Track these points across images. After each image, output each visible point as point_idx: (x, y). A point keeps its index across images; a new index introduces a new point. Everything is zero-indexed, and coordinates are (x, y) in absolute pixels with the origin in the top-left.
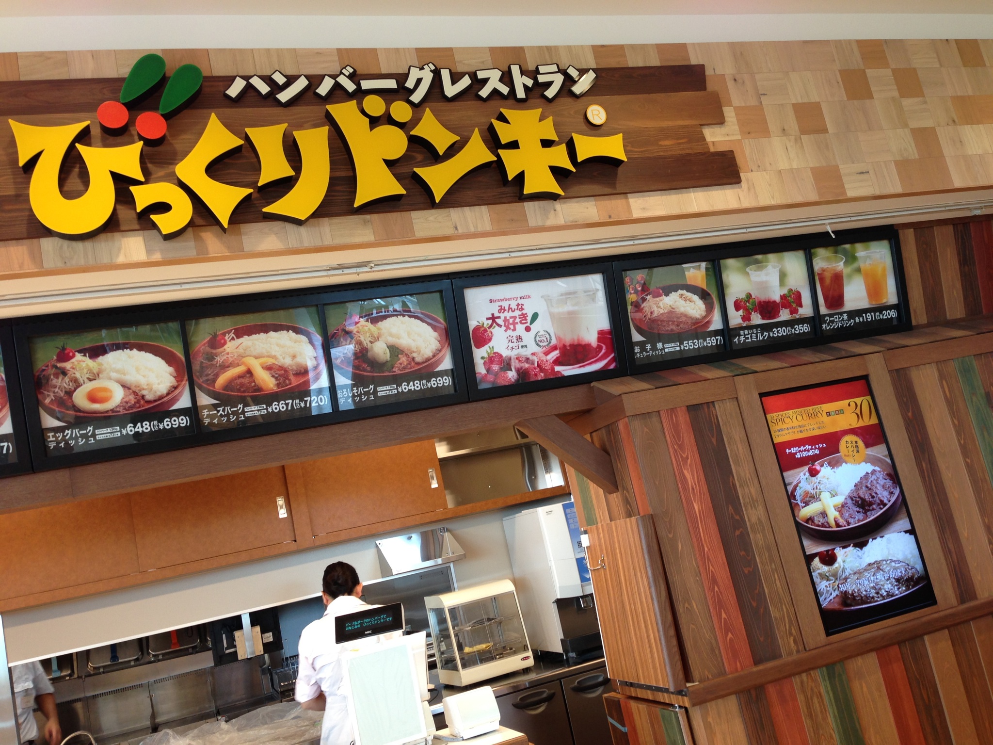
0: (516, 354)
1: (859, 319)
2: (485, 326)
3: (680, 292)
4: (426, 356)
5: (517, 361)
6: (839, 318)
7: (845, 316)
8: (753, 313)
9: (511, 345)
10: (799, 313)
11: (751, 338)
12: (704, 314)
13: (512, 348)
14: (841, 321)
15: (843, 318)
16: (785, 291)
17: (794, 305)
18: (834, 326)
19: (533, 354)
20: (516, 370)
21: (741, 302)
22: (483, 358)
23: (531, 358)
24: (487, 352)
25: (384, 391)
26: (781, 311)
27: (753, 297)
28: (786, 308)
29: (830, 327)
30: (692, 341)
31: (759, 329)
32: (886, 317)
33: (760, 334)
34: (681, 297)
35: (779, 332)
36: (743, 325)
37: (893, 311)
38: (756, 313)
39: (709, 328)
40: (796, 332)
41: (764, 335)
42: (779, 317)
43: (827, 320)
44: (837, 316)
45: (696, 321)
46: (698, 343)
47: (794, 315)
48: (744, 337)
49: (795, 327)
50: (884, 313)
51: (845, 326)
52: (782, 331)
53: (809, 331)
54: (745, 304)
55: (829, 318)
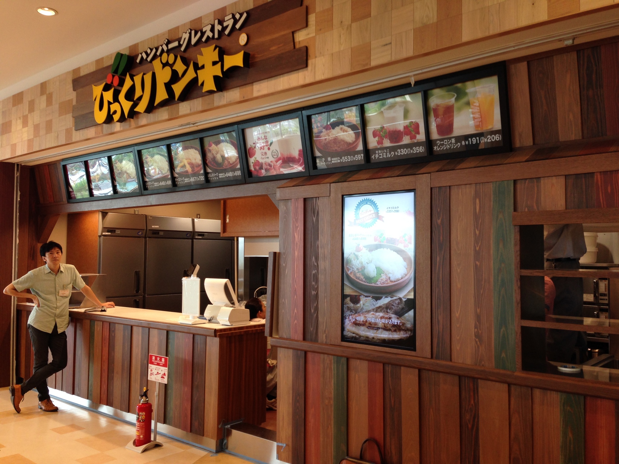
0: (265, 161)
1: (465, 142)
2: (253, 147)
3: (341, 126)
4: (233, 161)
5: (265, 165)
6: (448, 142)
7: (453, 141)
8: (385, 139)
9: (263, 157)
10: (417, 138)
12: (354, 139)
13: (263, 158)
14: (450, 144)
15: (451, 142)
16: (407, 122)
17: (413, 133)
18: (444, 148)
19: (271, 162)
20: (265, 170)
21: (377, 131)
22: (252, 163)
23: (270, 164)
24: (254, 160)
25: (221, 176)
26: (404, 138)
27: (385, 128)
28: (407, 135)
29: (440, 149)
30: (347, 157)
31: (388, 150)
32: (490, 141)
33: (389, 153)
34: (341, 130)
35: (402, 152)
36: (378, 147)
37: (498, 135)
38: (386, 139)
39: (357, 149)
40: (414, 152)
41: (391, 154)
42: (402, 141)
43: (438, 143)
44: (447, 140)
45: (349, 144)
46: (350, 158)
47: (413, 140)
48: (379, 155)
49: (413, 148)
50: (489, 137)
51: (452, 148)
52: (403, 151)
53: (424, 151)
54: (380, 133)
55: (439, 142)
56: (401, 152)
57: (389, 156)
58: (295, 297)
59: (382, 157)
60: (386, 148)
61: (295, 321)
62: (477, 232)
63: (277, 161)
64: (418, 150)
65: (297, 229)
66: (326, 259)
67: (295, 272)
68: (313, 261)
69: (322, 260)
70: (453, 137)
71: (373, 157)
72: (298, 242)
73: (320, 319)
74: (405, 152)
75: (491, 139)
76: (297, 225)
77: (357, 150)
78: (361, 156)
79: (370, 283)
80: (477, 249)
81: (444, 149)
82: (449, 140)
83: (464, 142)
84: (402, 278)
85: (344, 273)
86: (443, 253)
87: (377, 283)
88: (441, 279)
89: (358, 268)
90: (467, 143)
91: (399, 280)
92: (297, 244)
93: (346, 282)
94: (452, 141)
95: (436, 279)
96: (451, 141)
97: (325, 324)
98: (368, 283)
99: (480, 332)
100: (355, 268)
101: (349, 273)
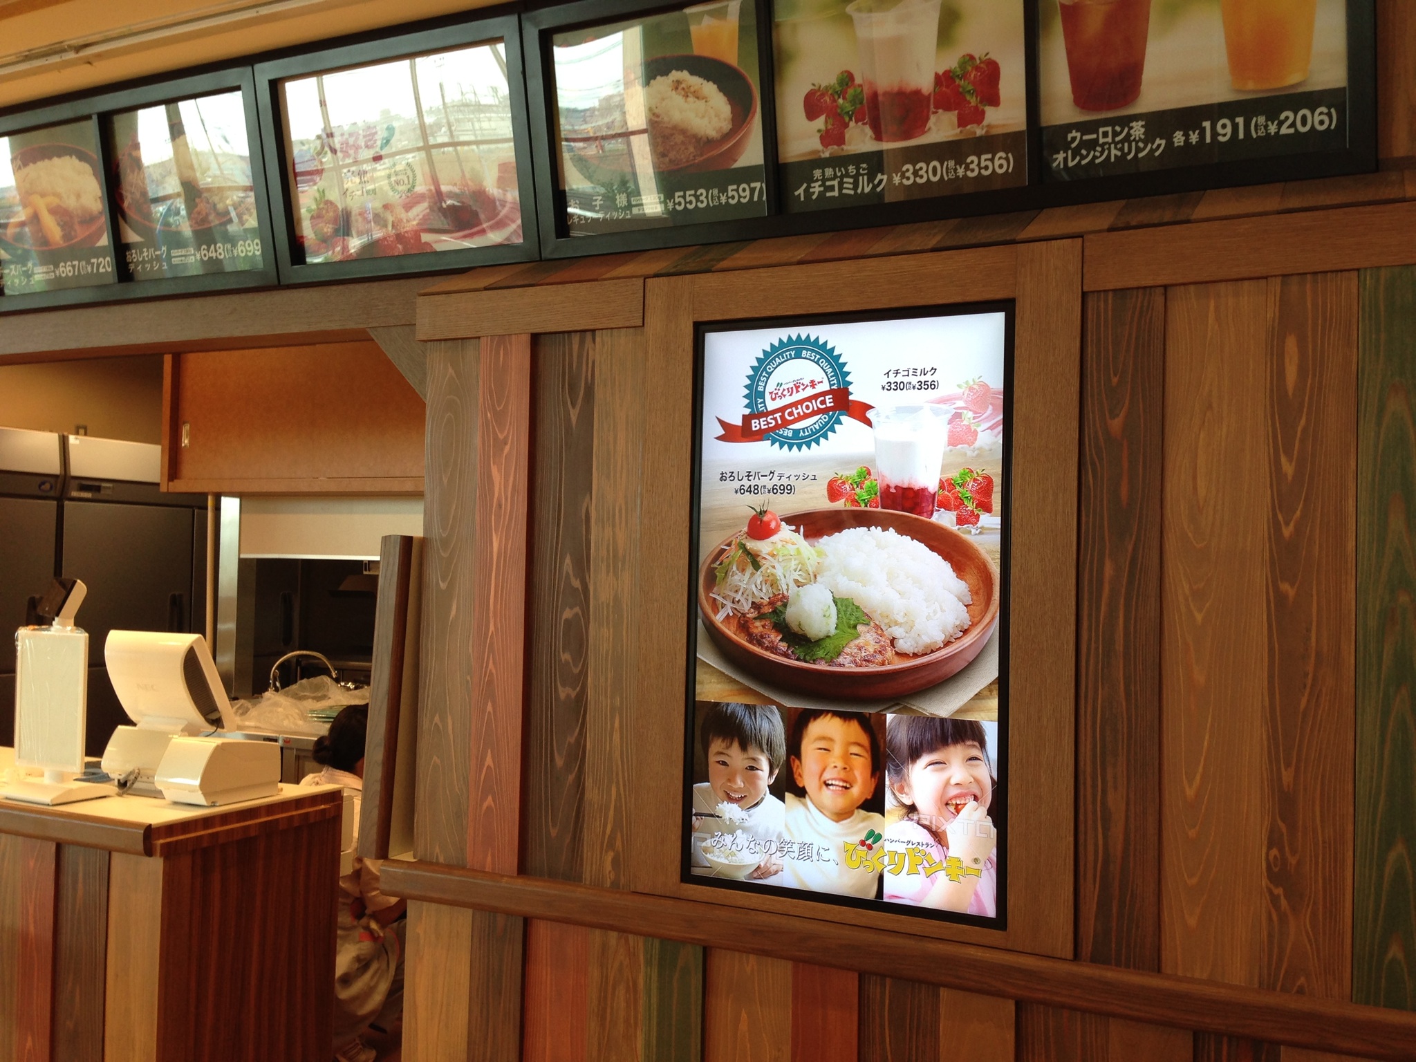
0: (358, 204)
1: (1186, 135)
3: (675, 75)
6: (1115, 134)
7: (1138, 129)
8: (852, 124)
10: (985, 123)
11: (841, 188)
12: (726, 126)
13: (353, 195)
14: (1122, 142)
15: (1129, 135)
16: (951, 61)
17: (973, 101)
18: (1095, 157)
19: (386, 206)
21: (823, 95)
22: (310, 209)
23: (382, 215)
24: (316, 199)
25: (181, 257)
26: (933, 119)
27: (858, 80)
28: (948, 108)
29: (1080, 162)
30: (692, 192)
31: (864, 166)
32: (1292, 131)
33: (866, 177)
34: (677, 88)
35: (921, 173)
36: (823, 156)
37: (1324, 110)
38: (860, 123)
39: (736, 161)
40: (970, 174)
41: (876, 182)
42: (924, 132)
43: (1074, 139)
44: (1109, 129)
45: (707, 143)
46: (707, 197)
47: (969, 127)
48: (823, 185)
49: (969, 160)
50: (1287, 118)
51: (1129, 157)
52: (927, 172)
53: (1010, 170)
54: (835, 101)
55: (1078, 135)
56: (916, 173)
57: (867, 190)
58: (489, 708)
59: (836, 193)
60: (858, 159)
61: (483, 799)
62: (1288, 468)
63: (408, 207)
64: (986, 168)
65: (502, 450)
66: (623, 565)
67: (491, 614)
68: (567, 573)
69: (604, 568)
70: (1136, 118)
71: (801, 191)
72: (506, 498)
73: (592, 794)
74: (935, 174)
75: (1293, 125)
76: (501, 437)
77: (737, 165)
78: (752, 190)
79: (808, 658)
80: (1287, 532)
81: (1097, 161)
82: (1118, 129)
83: (1182, 133)
84: (947, 643)
85: (700, 621)
86: (1130, 548)
87: (841, 660)
88: (1119, 646)
89: (757, 601)
90: (1194, 138)
91: (932, 652)
92: (500, 506)
93: (706, 655)
94: (1132, 132)
95: (1097, 648)
96: (1126, 130)
97: (611, 813)
98: (798, 659)
99: (1293, 861)
100: (743, 601)
101: (718, 618)
